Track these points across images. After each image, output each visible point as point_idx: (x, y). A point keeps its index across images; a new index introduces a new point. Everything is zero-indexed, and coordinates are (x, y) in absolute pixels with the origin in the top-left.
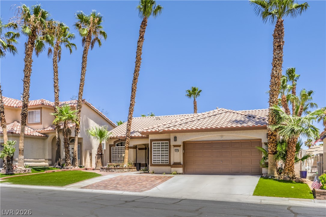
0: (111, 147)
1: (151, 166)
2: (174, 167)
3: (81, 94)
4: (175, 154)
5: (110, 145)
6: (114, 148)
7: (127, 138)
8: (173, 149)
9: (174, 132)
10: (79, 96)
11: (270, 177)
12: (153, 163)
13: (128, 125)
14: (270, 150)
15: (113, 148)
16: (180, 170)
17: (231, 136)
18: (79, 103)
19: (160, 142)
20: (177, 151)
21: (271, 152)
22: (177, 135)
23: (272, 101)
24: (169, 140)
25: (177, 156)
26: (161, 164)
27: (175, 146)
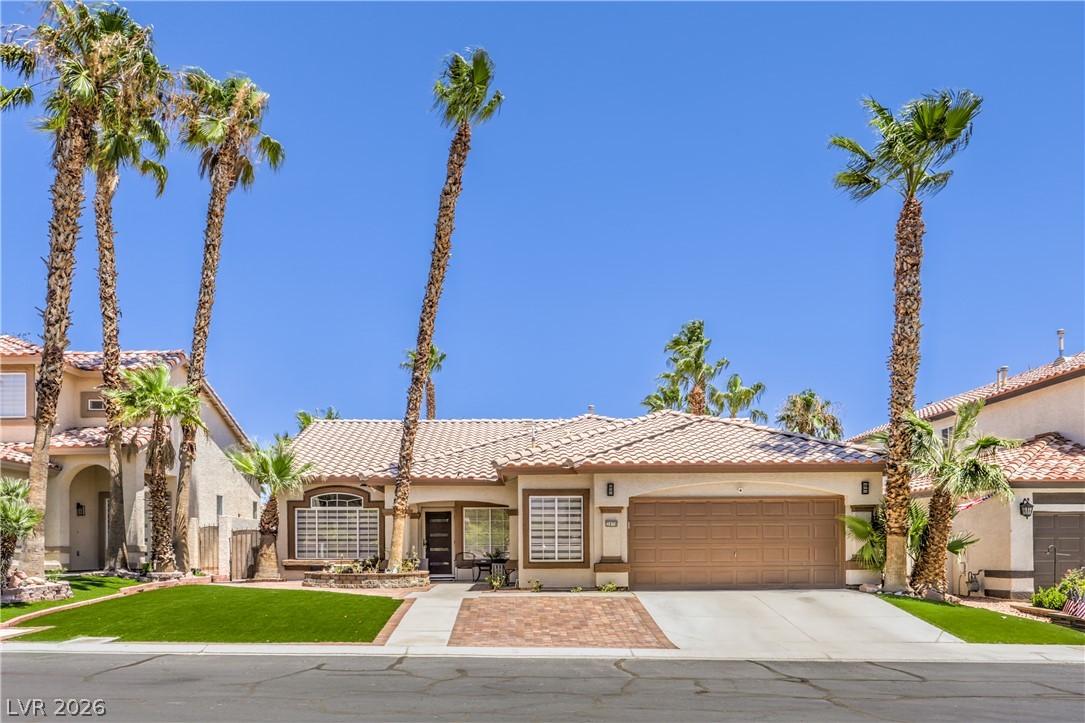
0: (294, 507)
1: (525, 568)
2: (607, 571)
3: (204, 332)
4: (605, 533)
5: (289, 502)
6: (304, 511)
7: (405, 481)
8: (596, 519)
9: (602, 469)
10: (199, 338)
11: (900, 593)
12: (531, 561)
13: (408, 444)
14: (897, 525)
15: (299, 511)
16: (622, 578)
17: (763, 485)
18: (199, 361)
19: (556, 498)
20: (614, 524)
21: (898, 531)
22: (615, 478)
23: (902, 402)
24: (586, 493)
25: (612, 540)
26: (557, 560)
27: (603, 510)
